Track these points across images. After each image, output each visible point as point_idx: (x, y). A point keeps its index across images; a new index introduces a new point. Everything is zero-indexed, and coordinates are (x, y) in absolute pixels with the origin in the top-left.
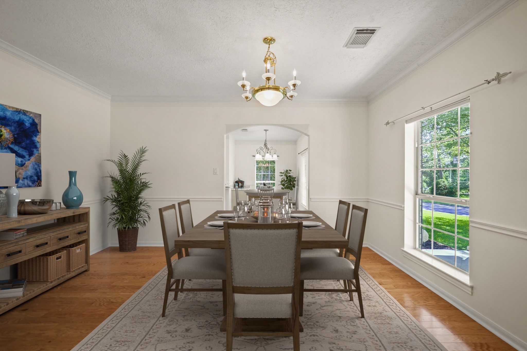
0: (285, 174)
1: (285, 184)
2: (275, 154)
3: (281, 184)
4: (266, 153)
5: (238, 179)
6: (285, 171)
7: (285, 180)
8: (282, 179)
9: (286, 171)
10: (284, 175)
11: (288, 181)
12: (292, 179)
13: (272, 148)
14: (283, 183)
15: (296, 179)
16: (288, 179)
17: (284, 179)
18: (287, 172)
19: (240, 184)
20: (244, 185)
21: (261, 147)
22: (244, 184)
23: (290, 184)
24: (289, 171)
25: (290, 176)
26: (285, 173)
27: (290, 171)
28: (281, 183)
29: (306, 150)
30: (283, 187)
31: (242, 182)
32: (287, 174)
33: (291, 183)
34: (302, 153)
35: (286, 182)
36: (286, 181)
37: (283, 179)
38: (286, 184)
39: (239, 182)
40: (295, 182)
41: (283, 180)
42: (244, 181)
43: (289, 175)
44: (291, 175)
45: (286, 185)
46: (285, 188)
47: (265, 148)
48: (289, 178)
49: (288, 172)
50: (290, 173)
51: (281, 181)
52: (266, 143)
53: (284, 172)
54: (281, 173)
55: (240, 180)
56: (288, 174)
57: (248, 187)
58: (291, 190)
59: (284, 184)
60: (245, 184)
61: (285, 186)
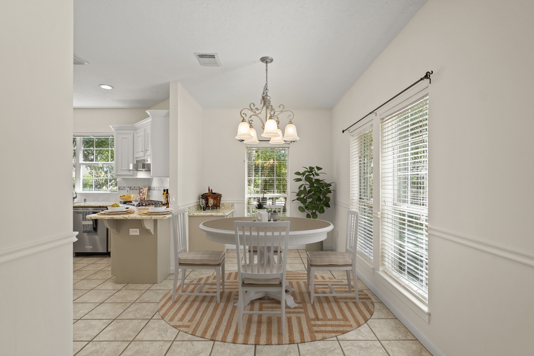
0: (307, 176)
1: (307, 198)
2: (291, 122)
3: (298, 199)
4: (268, 118)
5: (209, 189)
6: (307, 170)
7: (308, 189)
8: (299, 188)
9: (309, 170)
10: (304, 178)
11: (313, 192)
12: (323, 188)
13: (282, 107)
14: (302, 196)
15: (331, 188)
16: (313, 188)
17: (305, 187)
18: (311, 171)
19: (211, 202)
20: (221, 202)
21: (252, 105)
22: (220, 200)
23: (319, 199)
24: (315, 169)
25: (317, 181)
26: (307, 174)
27: (319, 169)
28: (298, 197)
29: (373, 114)
30: (302, 205)
31: (217, 197)
32: (312, 176)
33: (321, 197)
34: (351, 129)
35: (308, 194)
36: (310, 192)
37: (303, 186)
38: (310, 198)
39: (209, 196)
40: (329, 195)
41: (302, 189)
42: (220, 193)
43: (317, 177)
44: (321, 179)
45: (309, 200)
46: (306, 207)
47: (265, 108)
48: (315, 185)
49: (313, 172)
50: (317, 175)
51: (297, 191)
52: (267, 95)
53: (306, 172)
54: (298, 173)
55: (212, 191)
56: (314, 176)
57: (230, 206)
58: (320, 212)
59: (305, 198)
60: (224, 200)
61: (307, 204)
